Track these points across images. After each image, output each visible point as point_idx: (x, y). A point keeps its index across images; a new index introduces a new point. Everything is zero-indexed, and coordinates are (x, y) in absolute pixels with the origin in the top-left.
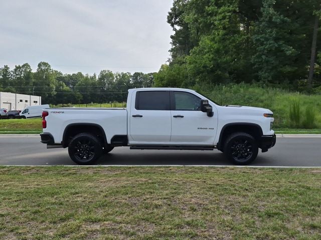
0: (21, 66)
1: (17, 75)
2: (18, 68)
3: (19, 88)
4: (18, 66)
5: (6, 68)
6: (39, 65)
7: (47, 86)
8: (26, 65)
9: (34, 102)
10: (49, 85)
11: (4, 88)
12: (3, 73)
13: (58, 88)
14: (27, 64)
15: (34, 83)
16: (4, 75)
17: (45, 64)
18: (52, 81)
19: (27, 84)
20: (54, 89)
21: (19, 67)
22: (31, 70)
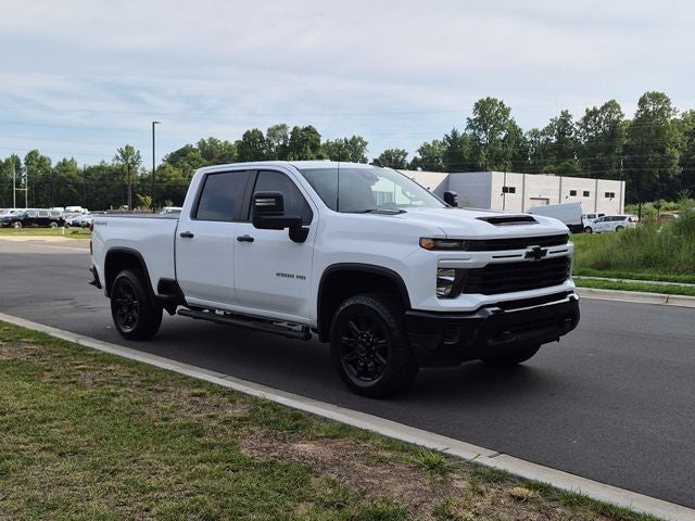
0: (599, 108)
1: (588, 130)
2: (592, 114)
3: (592, 162)
4: (591, 109)
5: (566, 117)
6: (642, 102)
7: (658, 155)
8: (611, 106)
9: (607, 195)
10: (662, 151)
11: (557, 164)
12: (558, 130)
13: (689, 156)
14: (613, 102)
15: (626, 147)
16: (561, 134)
17: (657, 97)
18: (671, 139)
19: (610, 150)
20: (677, 161)
21: (594, 113)
22: (622, 116)
